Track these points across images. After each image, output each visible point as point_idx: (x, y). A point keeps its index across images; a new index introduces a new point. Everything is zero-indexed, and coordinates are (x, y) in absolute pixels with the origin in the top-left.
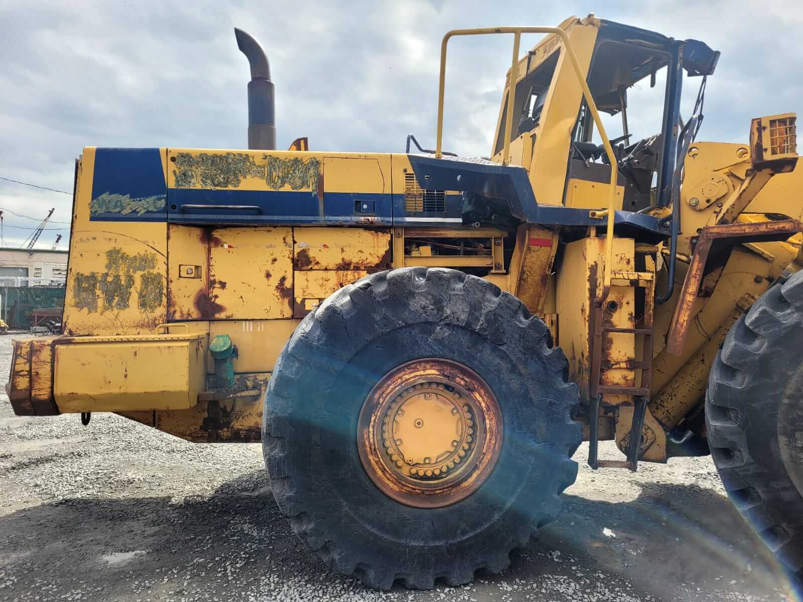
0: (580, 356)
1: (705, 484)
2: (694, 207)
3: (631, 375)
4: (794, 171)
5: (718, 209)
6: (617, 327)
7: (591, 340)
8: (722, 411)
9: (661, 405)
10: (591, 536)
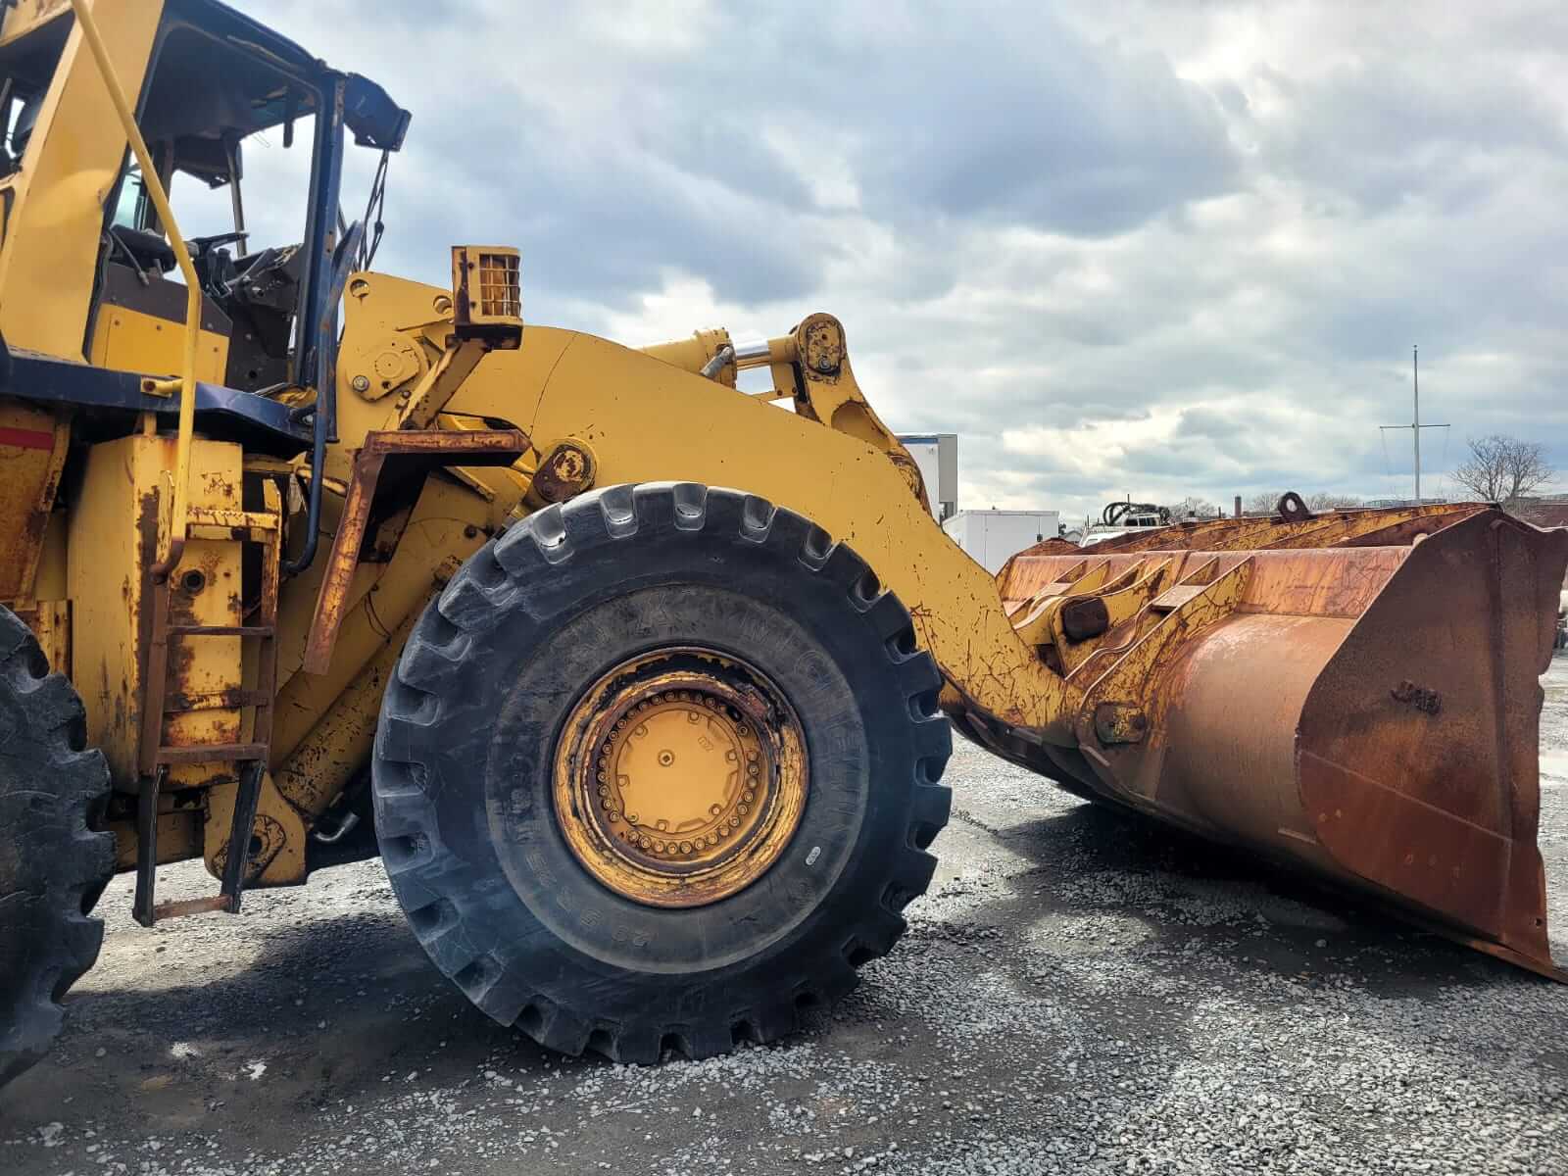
0: (120, 690)
1: (386, 906)
2: (361, 393)
3: (232, 720)
4: (521, 347)
5: (402, 402)
6: (203, 625)
7: (144, 655)
8: (399, 771)
9: (298, 773)
10: (143, 1068)
